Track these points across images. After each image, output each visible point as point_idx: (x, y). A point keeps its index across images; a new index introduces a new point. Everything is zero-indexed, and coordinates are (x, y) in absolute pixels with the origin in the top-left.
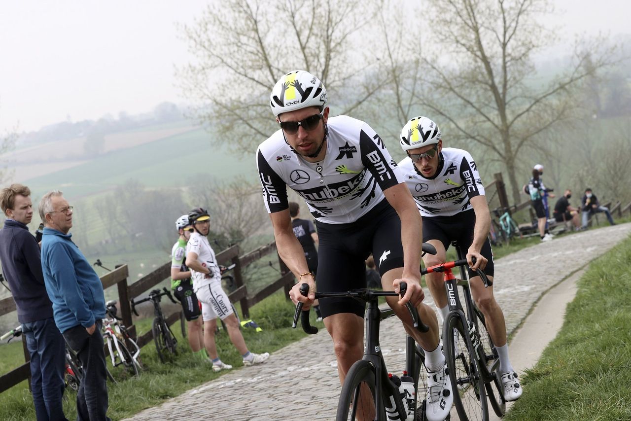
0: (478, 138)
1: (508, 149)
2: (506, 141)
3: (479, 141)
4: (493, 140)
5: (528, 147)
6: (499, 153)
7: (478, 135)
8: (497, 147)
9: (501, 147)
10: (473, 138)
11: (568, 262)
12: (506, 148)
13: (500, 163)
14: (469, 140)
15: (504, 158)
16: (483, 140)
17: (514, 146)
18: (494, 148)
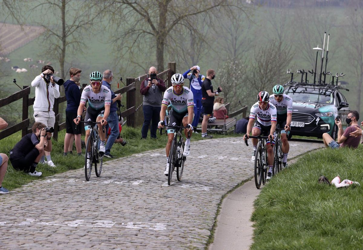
0: (134, 5)
1: (162, 25)
2: (163, 16)
3: (134, 8)
4: (150, 12)
5: (184, 26)
6: (152, 26)
7: (135, 3)
8: (152, 19)
9: (156, 20)
10: (130, 4)
11: (237, 169)
12: (161, 23)
13: (151, 36)
14: (125, 5)
15: (158, 33)
16: (138, 8)
17: (169, 22)
18: (149, 20)
